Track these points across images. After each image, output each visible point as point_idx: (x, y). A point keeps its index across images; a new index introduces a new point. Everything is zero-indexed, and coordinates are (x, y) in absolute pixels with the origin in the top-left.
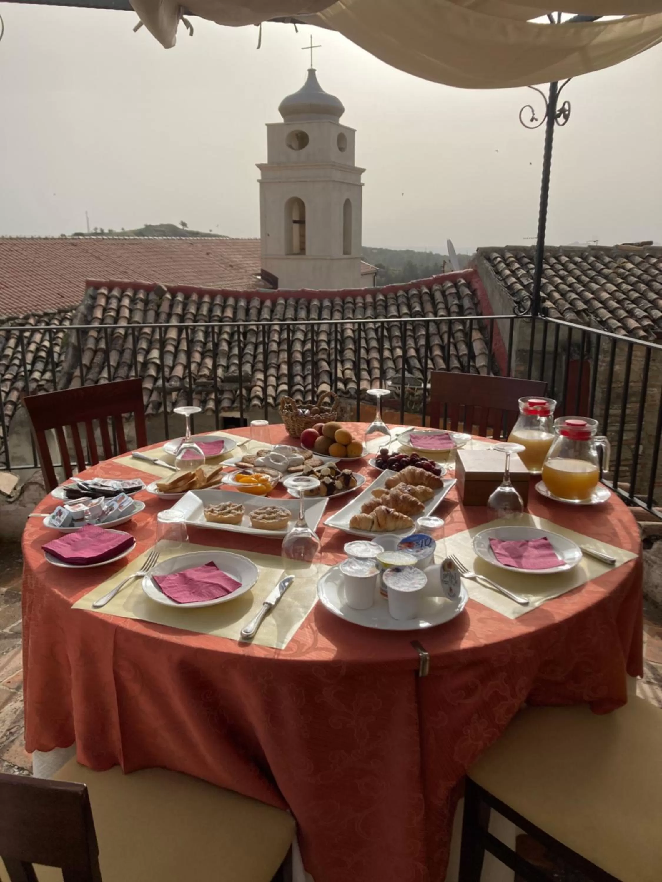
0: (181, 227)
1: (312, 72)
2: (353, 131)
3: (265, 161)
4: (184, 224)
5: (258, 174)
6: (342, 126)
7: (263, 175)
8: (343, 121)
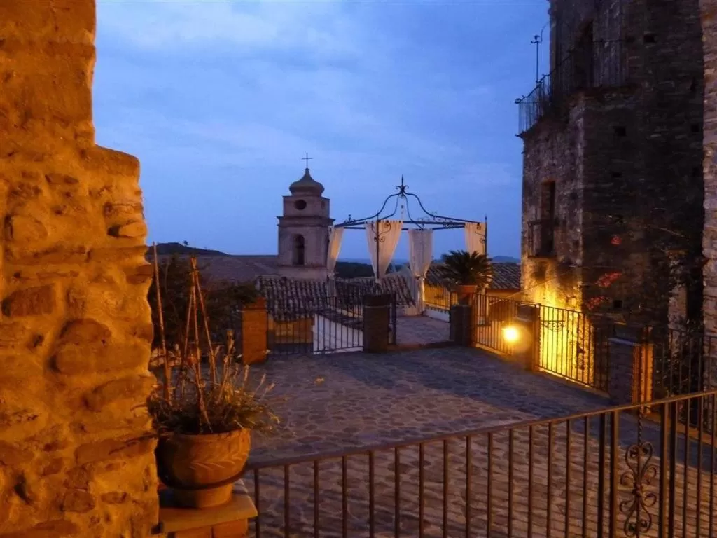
0: (184, 245)
1: (307, 170)
2: (329, 200)
3: (281, 215)
4: (186, 243)
5: (278, 221)
6: (323, 198)
7: (280, 222)
8: (323, 195)
